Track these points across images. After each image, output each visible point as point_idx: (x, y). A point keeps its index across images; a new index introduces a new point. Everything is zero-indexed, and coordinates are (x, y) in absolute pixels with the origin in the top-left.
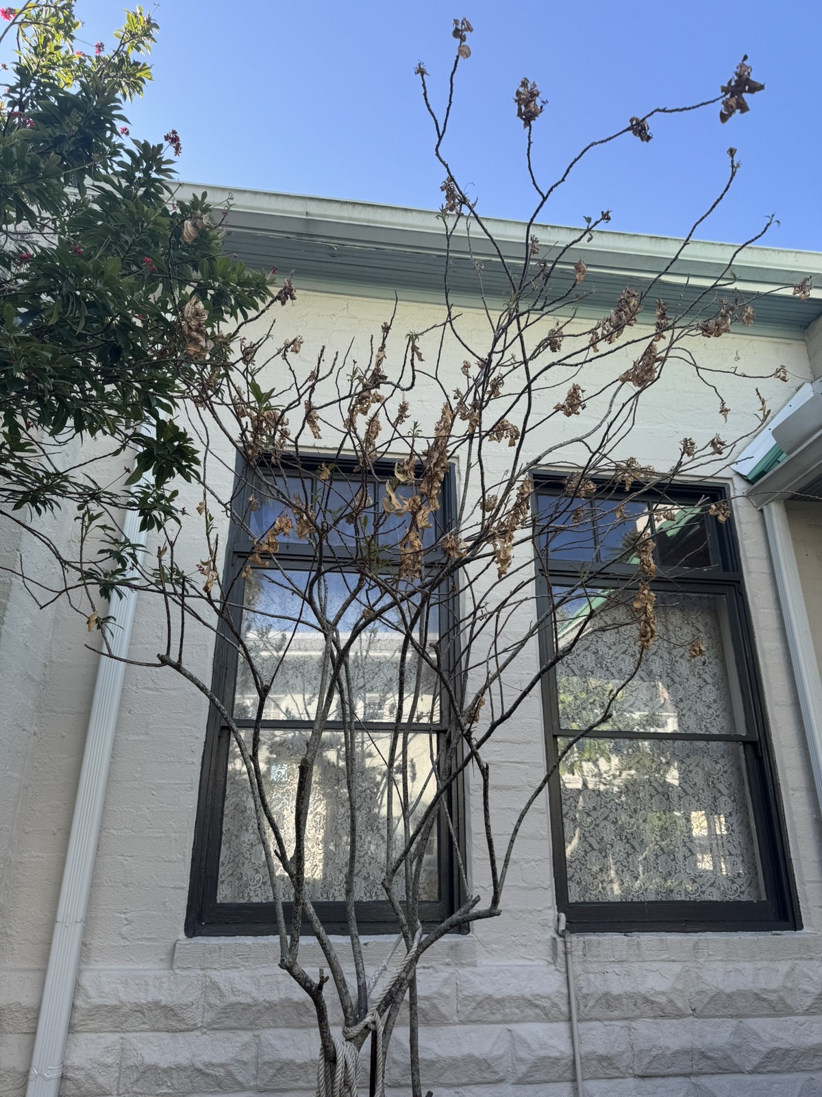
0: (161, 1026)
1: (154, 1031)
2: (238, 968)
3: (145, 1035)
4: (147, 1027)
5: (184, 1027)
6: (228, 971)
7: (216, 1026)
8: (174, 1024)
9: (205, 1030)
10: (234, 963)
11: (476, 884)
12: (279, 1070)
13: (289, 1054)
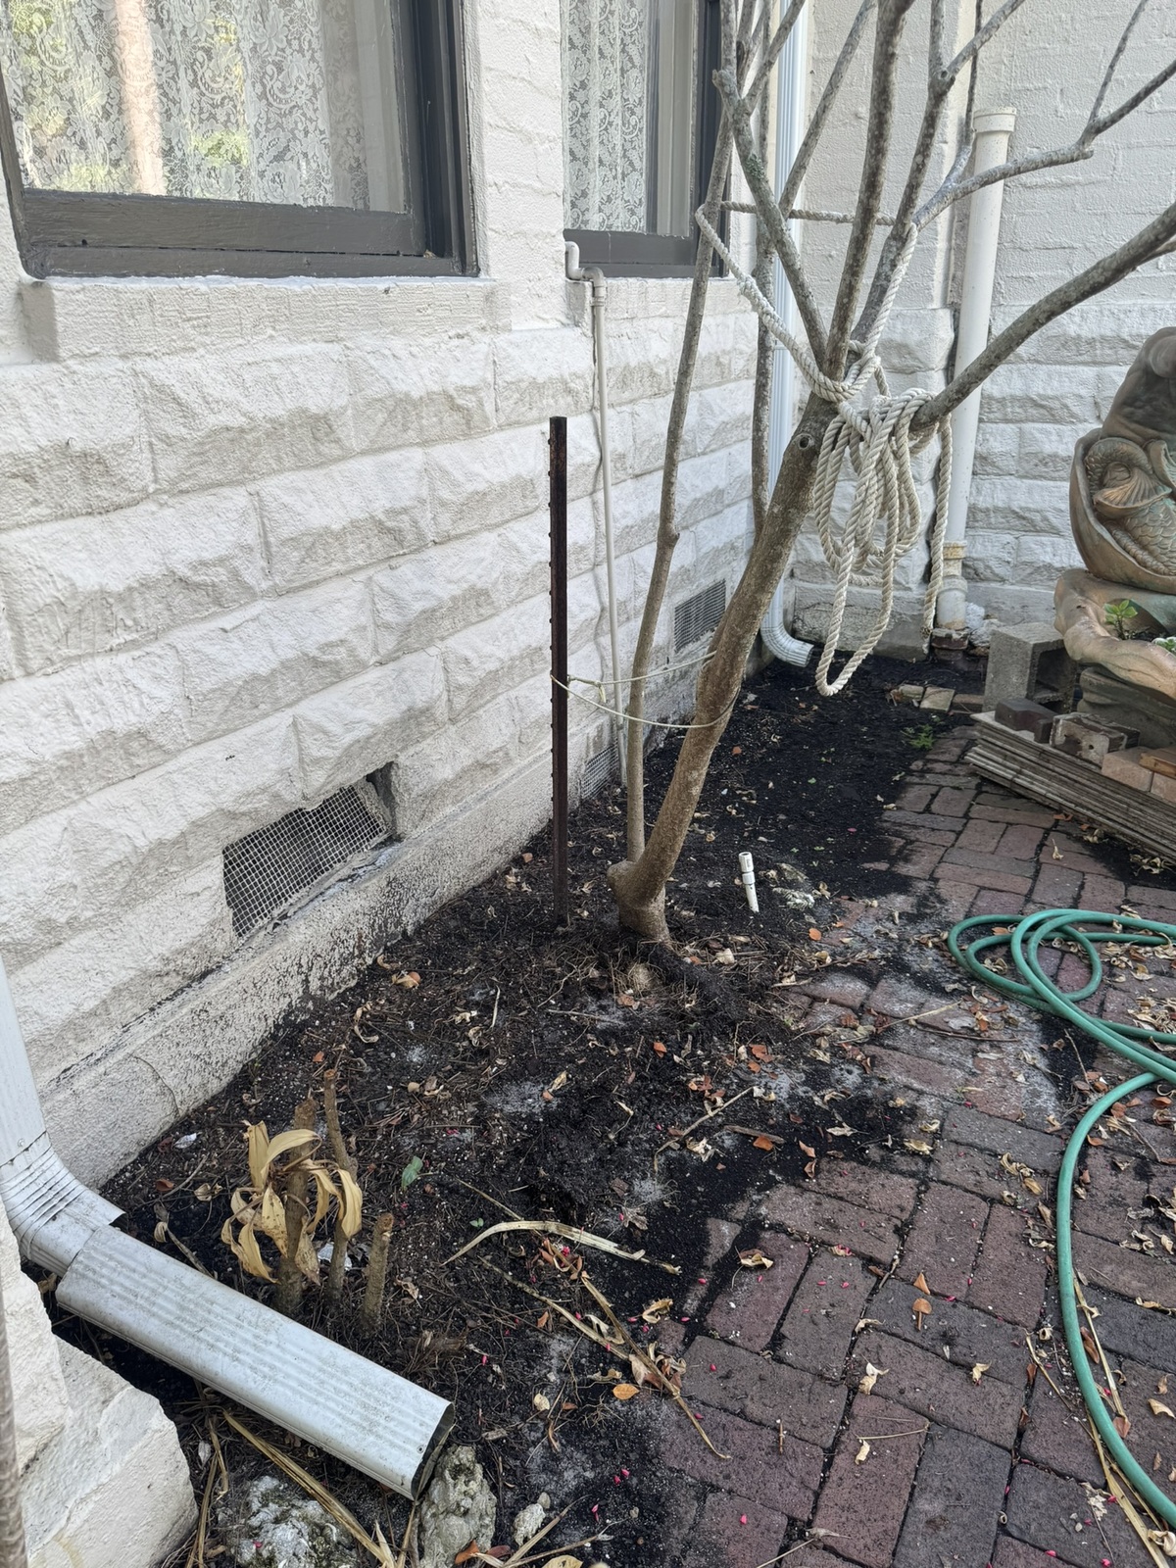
0: (76, 502)
1: (62, 517)
2: (193, 349)
3: (47, 529)
4: (43, 510)
5: (125, 496)
6: (176, 359)
7: (184, 486)
8: (103, 493)
9: (165, 497)
10: (185, 337)
11: (489, 178)
12: (310, 550)
13: (319, 517)
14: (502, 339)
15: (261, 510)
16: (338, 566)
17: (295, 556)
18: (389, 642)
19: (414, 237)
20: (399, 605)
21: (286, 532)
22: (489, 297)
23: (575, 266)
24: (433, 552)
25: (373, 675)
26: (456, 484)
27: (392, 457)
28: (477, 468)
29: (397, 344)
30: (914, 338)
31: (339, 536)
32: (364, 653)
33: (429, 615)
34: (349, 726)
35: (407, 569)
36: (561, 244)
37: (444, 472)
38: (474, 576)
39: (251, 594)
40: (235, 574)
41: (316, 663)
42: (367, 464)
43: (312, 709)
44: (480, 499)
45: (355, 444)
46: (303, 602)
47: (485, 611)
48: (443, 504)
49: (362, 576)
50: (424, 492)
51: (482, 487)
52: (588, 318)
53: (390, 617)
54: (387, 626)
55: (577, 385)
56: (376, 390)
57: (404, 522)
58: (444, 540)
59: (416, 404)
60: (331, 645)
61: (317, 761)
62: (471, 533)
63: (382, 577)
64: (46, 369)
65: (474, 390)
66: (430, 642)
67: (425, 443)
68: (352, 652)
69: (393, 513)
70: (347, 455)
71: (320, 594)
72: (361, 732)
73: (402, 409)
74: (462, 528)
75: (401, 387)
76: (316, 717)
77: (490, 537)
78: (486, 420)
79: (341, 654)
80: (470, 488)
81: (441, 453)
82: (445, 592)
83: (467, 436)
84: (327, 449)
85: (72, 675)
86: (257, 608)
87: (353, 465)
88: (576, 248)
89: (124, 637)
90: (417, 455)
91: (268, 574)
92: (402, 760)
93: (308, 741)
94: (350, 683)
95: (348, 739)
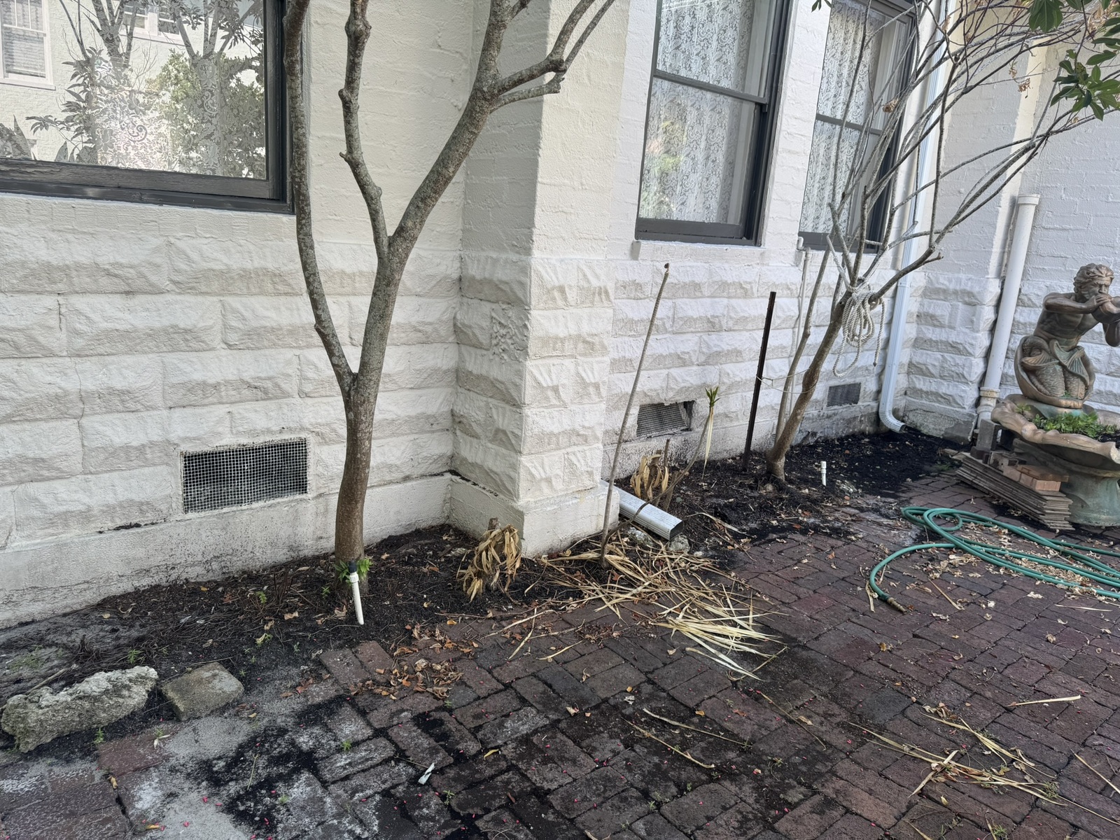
9: (652, 299)
11: (771, 215)
12: (685, 322)
13: (691, 313)
14: (764, 268)
15: (675, 308)
16: (692, 329)
17: (681, 323)
18: (702, 359)
19: (740, 233)
20: (709, 347)
21: (680, 315)
22: (762, 254)
23: (801, 245)
24: (724, 333)
25: (695, 368)
26: (736, 312)
27: (717, 300)
28: (747, 309)
29: (726, 266)
30: (976, 290)
31: (695, 320)
32: (694, 359)
33: (718, 353)
34: (684, 381)
35: (714, 336)
36: (797, 237)
37: (734, 308)
38: (738, 345)
39: (666, 331)
40: (664, 324)
41: (679, 357)
42: (708, 300)
43: (674, 372)
44: (745, 319)
45: (706, 294)
46: (679, 337)
47: (739, 359)
48: (731, 318)
49: (699, 335)
50: (725, 313)
51: (747, 315)
52: (802, 264)
53: (704, 350)
54: (703, 353)
55: (793, 287)
56: (717, 278)
57: (716, 321)
58: (730, 330)
59: (729, 285)
60: (685, 353)
61: (672, 389)
62: (740, 330)
63: (705, 337)
64: (635, 262)
65: (750, 283)
66: (716, 364)
67: (729, 298)
68: (690, 357)
69: (713, 316)
70: (703, 297)
71: (685, 337)
72: (687, 385)
73: (724, 285)
74: (736, 328)
75: (724, 279)
76: (675, 374)
77: (747, 334)
78: (753, 293)
79: (686, 357)
80: (742, 314)
81: (733, 301)
82: (726, 347)
83: (745, 298)
84: (698, 294)
85: (619, 339)
86: (667, 336)
87: (704, 300)
88: (802, 239)
89: (633, 333)
90: (725, 301)
91: (672, 326)
92: (698, 401)
93: (671, 381)
94: (687, 368)
95: (683, 385)
